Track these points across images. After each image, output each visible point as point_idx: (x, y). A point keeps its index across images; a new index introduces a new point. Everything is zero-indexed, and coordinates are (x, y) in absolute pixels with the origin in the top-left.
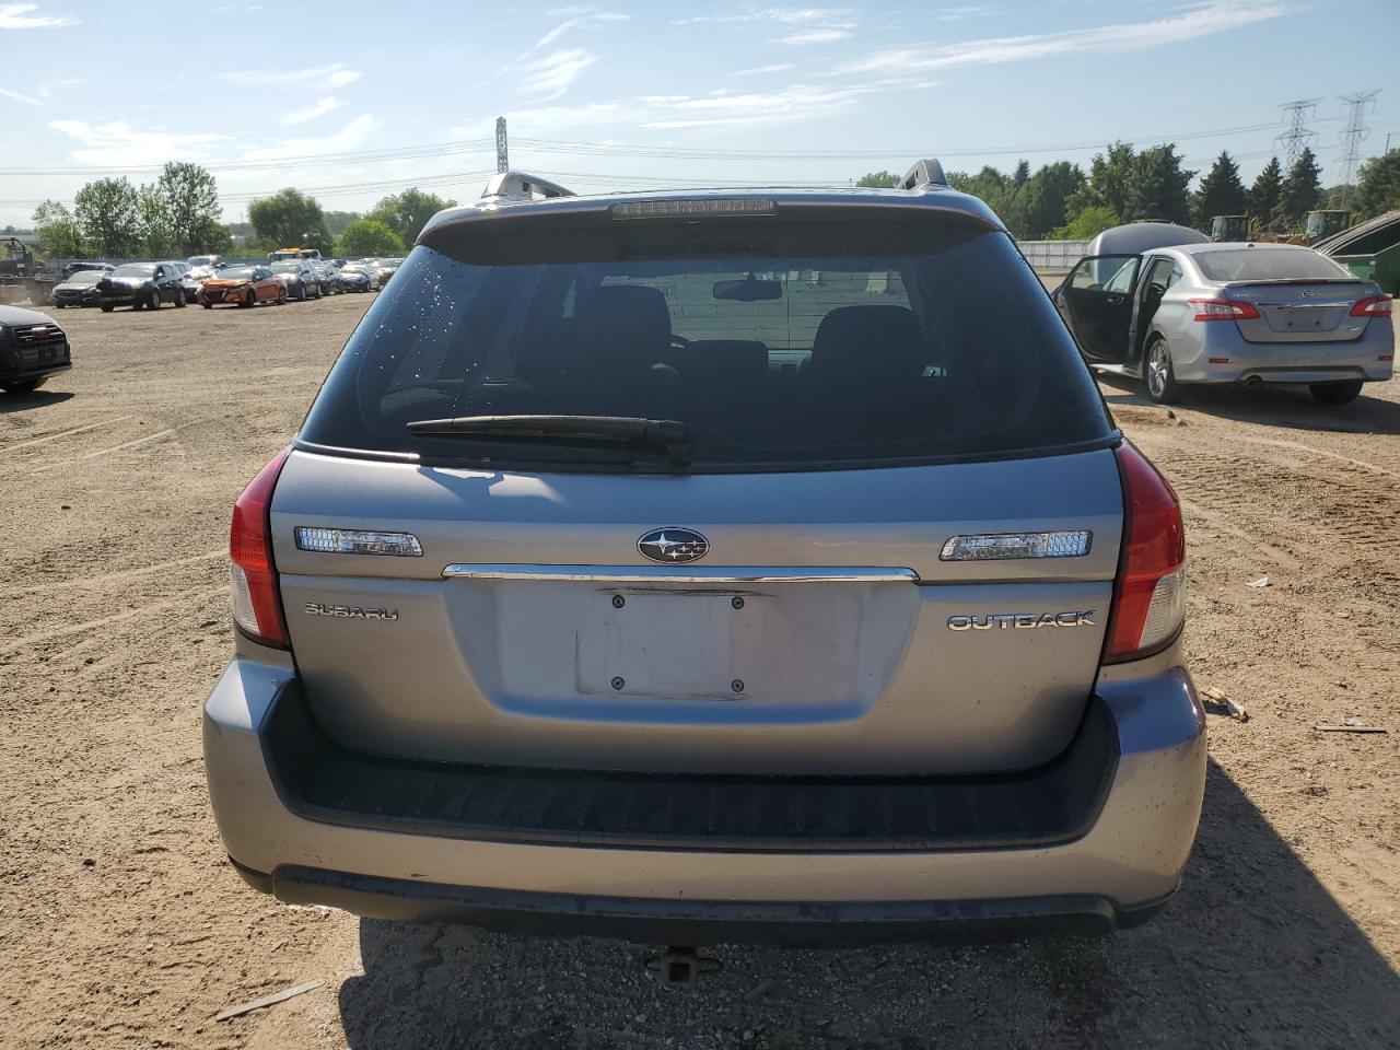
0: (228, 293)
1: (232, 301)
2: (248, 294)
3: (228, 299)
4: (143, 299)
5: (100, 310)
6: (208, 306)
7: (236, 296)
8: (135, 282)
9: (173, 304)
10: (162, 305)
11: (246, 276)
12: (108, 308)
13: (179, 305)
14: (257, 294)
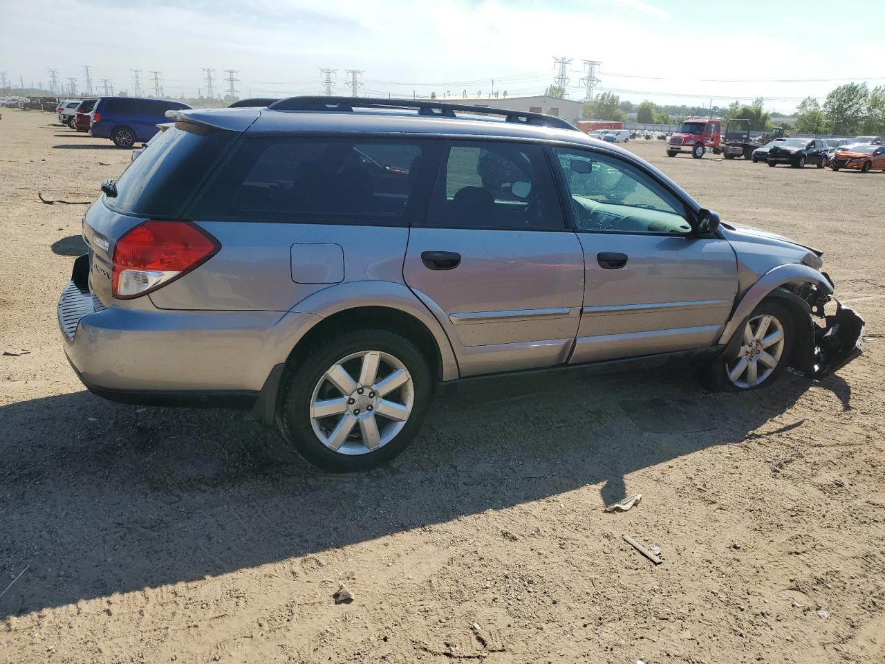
0: (851, 161)
1: (852, 168)
2: (866, 163)
3: (849, 166)
4: (795, 161)
5: (767, 165)
6: (836, 169)
7: (856, 164)
8: (794, 150)
9: (816, 166)
10: (806, 166)
11: (870, 151)
12: (772, 164)
13: (820, 167)
14: (873, 164)
